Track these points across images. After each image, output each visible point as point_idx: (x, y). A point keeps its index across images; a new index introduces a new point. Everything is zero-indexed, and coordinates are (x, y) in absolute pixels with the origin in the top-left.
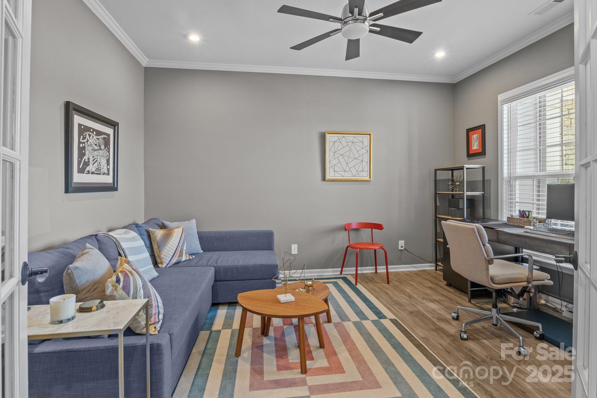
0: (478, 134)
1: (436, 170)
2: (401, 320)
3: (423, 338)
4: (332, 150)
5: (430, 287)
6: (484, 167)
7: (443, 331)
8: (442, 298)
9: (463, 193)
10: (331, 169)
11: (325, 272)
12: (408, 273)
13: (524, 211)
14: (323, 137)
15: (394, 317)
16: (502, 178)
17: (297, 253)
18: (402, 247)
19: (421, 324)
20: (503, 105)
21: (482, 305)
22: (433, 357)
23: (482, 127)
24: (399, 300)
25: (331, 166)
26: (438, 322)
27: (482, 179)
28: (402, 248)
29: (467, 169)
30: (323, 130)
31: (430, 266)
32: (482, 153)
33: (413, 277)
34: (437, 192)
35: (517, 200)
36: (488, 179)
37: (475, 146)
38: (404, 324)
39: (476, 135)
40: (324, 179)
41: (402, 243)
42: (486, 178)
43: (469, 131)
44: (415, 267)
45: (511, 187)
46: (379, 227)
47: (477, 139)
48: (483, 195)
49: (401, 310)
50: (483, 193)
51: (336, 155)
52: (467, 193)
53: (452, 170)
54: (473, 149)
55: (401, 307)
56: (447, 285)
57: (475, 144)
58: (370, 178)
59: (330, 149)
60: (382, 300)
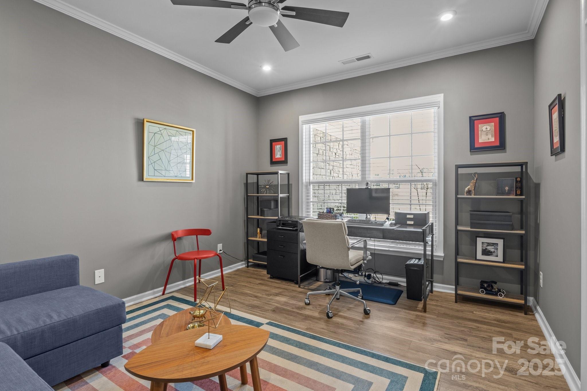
0: (281, 145)
1: (247, 174)
2: (273, 320)
3: (307, 329)
4: (152, 143)
5: (260, 284)
6: (289, 173)
7: (311, 317)
8: (280, 290)
9: (277, 195)
10: (151, 166)
11: (143, 297)
12: (229, 275)
13: (330, 209)
14: (140, 125)
15: (268, 321)
16: (302, 183)
17: (104, 282)
18: (220, 250)
19: (291, 317)
20: (303, 124)
21: (308, 287)
22: (332, 341)
23: (285, 140)
24: (251, 303)
25: (150, 163)
26: (300, 311)
27: (287, 183)
28: (221, 252)
29: (280, 174)
30: (141, 116)
31: (242, 265)
32: (284, 162)
33: (237, 278)
34: (248, 195)
35: (311, 200)
36: (291, 183)
37: (278, 155)
38: (281, 323)
39: (279, 146)
40: (141, 178)
41: (220, 246)
42: (290, 183)
43: (272, 141)
44: (231, 268)
45: (308, 190)
46: (206, 232)
47: (280, 150)
48: (288, 197)
49: (264, 311)
50: (288, 195)
51: (157, 150)
52: (280, 195)
53: (258, 174)
54: (277, 157)
55: (261, 309)
56: (271, 278)
57: (278, 153)
58: (192, 179)
59: (150, 140)
60: (237, 308)
